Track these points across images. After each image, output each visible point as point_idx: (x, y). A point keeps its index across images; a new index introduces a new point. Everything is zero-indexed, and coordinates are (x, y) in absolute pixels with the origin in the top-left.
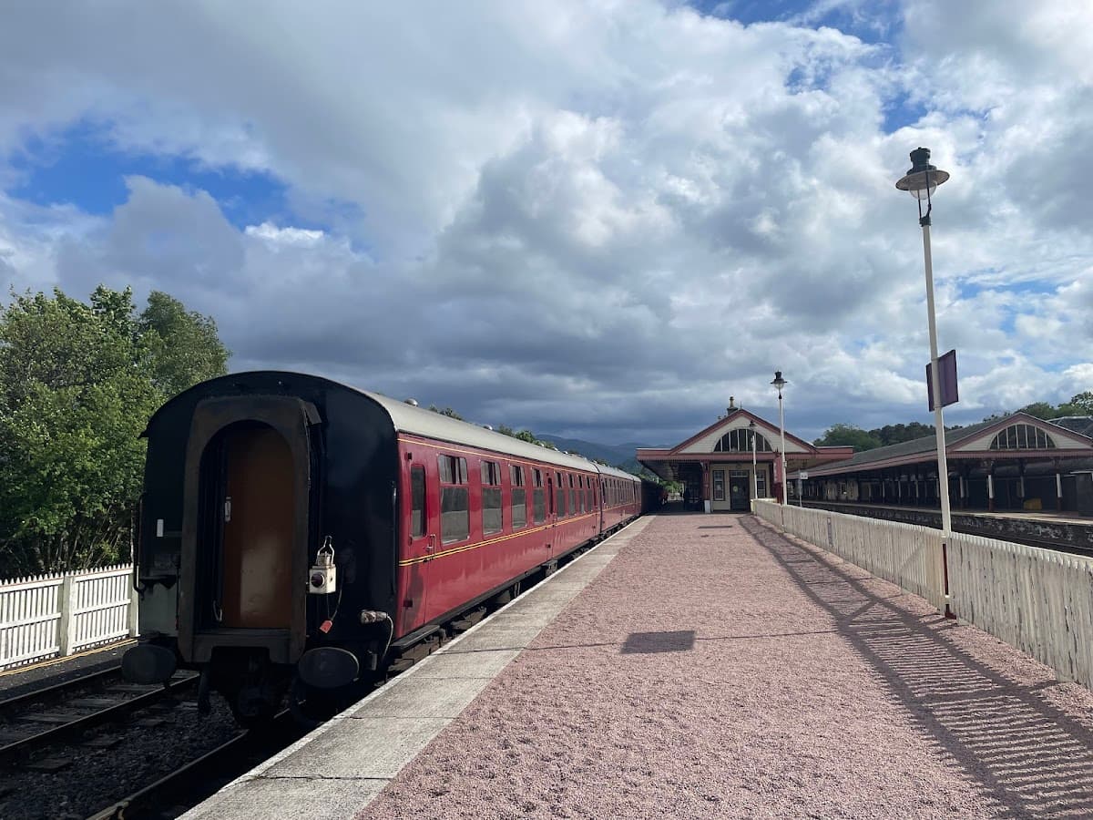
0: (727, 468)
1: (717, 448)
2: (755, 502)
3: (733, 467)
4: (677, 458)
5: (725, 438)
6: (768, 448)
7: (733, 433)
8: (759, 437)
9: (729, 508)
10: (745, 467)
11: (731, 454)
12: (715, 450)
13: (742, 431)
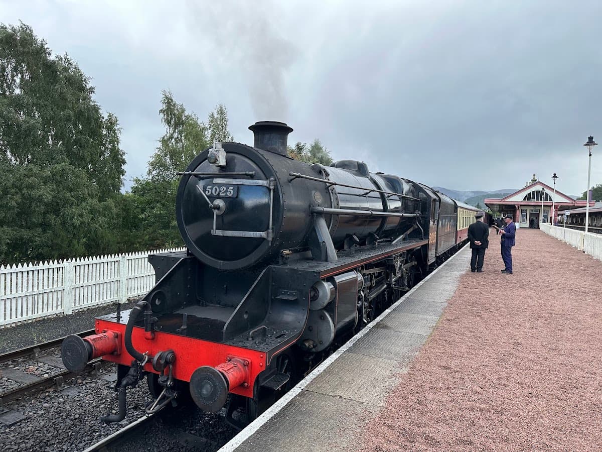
0: (528, 209)
1: (525, 199)
2: (542, 225)
3: (532, 208)
4: (504, 203)
5: (529, 194)
6: (551, 200)
7: (534, 192)
8: (547, 195)
9: (528, 227)
10: (538, 208)
11: (531, 202)
12: (524, 200)
13: (538, 192)
